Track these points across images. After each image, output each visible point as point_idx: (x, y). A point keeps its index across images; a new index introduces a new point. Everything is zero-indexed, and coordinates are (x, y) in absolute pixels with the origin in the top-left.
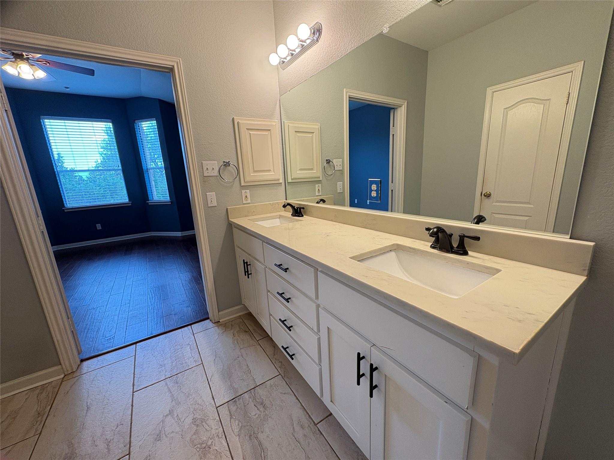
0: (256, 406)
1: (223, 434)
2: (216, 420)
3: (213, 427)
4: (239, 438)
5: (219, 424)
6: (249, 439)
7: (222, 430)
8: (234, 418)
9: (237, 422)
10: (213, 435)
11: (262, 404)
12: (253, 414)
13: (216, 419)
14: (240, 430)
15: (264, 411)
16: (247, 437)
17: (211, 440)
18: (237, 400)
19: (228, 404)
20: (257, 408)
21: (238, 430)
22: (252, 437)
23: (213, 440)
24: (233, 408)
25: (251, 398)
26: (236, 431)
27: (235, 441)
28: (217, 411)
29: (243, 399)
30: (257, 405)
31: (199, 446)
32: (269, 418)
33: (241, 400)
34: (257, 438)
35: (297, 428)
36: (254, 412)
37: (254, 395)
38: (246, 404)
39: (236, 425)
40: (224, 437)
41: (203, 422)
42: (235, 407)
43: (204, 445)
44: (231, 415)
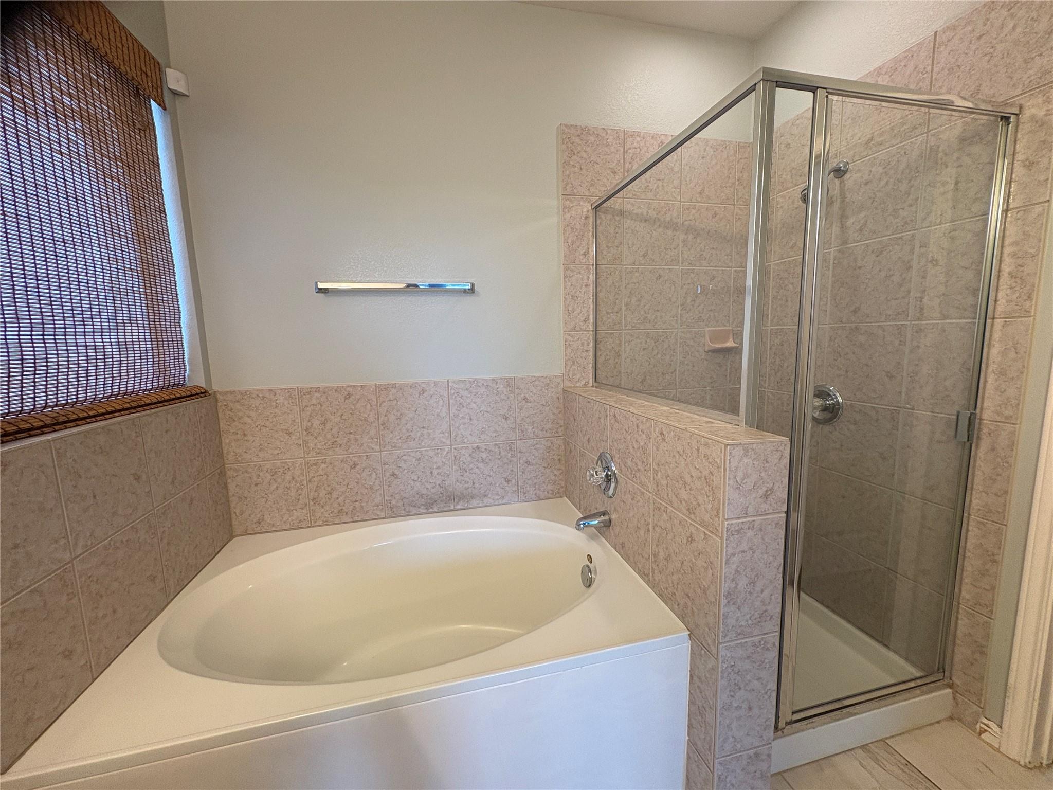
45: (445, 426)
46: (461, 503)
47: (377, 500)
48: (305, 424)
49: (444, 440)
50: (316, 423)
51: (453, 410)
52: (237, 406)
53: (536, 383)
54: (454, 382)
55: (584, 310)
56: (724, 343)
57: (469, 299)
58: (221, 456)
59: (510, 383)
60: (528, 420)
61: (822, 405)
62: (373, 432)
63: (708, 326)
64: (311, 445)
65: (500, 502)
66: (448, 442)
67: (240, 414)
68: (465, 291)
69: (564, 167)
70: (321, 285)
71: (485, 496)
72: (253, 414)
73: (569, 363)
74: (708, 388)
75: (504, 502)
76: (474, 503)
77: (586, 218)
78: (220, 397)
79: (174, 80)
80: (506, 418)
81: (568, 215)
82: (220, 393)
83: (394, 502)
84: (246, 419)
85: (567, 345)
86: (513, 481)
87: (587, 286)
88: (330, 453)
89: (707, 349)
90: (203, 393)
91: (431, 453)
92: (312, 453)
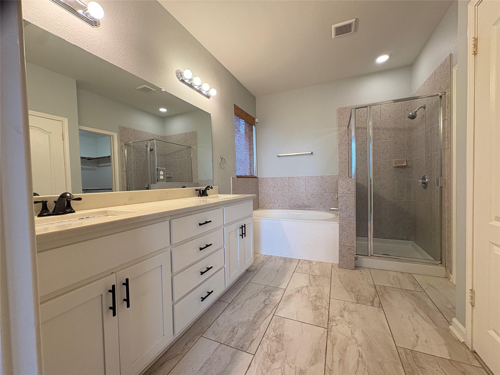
0: (237, 333)
1: (265, 336)
2: (262, 347)
3: (266, 344)
4: (260, 327)
5: (262, 343)
6: (257, 323)
7: (263, 338)
8: (252, 338)
9: (253, 335)
10: (269, 340)
11: (233, 331)
12: (242, 331)
13: (261, 348)
14: (256, 330)
15: (237, 326)
16: (257, 324)
17: (273, 339)
18: (240, 347)
19: (246, 350)
20: (237, 331)
21: (257, 330)
22: (255, 322)
23: (272, 338)
24: (247, 344)
25: (233, 340)
26: (258, 331)
27: (263, 328)
28: (256, 353)
29: (237, 344)
30: (236, 333)
31: (280, 342)
32: (240, 321)
33: (238, 344)
34: (253, 320)
35: (236, 309)
36: (241, 331)
37: (229, 340)
38: (239, 339)
39: (255, 334)
40: (265, 334)
41: (269, 354)
42: (246, 343)
43: (278, 340)
44: (252, 342)
45: (304, 188)
46: (308, 208)
47: (287, 204)
48: (274, 185)
49: (304, 191)
50: (276, 185)
51: (306, 184)
52: (262, 181)
53: (330, 177)
54: (307, 176)
55: (345, 157)
56: (403, 164)
57: (311, 156)
58: (258, 190)
59: (322, 177)
60: (327, 187)
61: (422, 182)
62: (287, 188)
63: (394, 159)
64: (274, 190)
65: (319, 209)
66: (305, 192)
67: (262, 182)
68: (310, 154)
69: (338, 119)
70: (278, 155)
71: (314, 207)
72: (264, 182)
73: (340, 172)
74: (396, 180)
75: (320, 209)
76: (311, 208)
77: (345, 131)
78: (259, 179)
79: (257, 120)
80: (321, 187)
81: (340, 131)
82: (259, 178)
83: (291, 205)
84: (263, 184)
85: (339, 166)
86: (322, 204)
87: (346, 150)
88: (278, 192)
89: (394, 166)
90: (256, 177)
91: (301, 194)
92: (275, 192)
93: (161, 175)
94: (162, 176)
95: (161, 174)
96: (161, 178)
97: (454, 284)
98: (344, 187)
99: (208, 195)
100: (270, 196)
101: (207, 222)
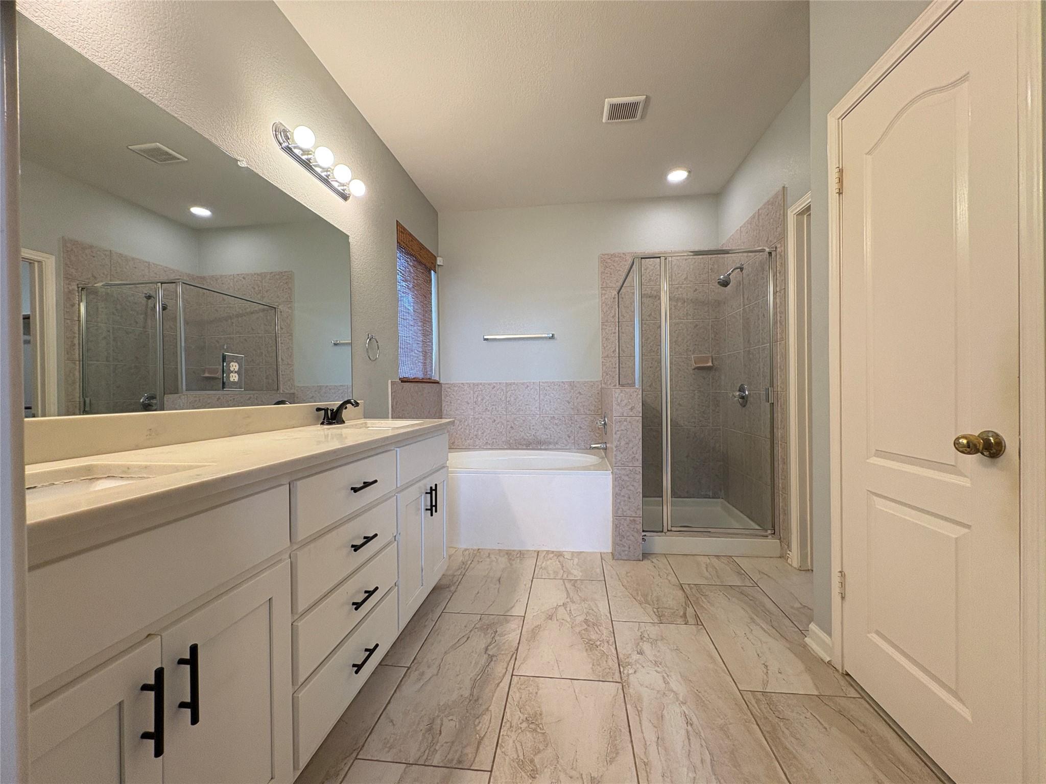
0: (440, 731)
1: (503, 724)
2: (503, 750)
3: (511, 742)
4: (490, 706)
5: (502, 742)
6: (480, 699)
7: (502, 730)
8: (478, 735)
9: (478, 728)
10: (516, 731)
11: (430, 729)
12: (452, 724)
13: (502, 752)
14: (482, 714)
15: (438, 716)
16: (480, 701)
17: (522, 726)
18: (455, 762)
19: (471, 766)
20: (441, 728)
21: (484, 716)
22: (475, 698)
23: (520, 726)
24: (470, 751)
25: (435, 749)
26: (486, 717)
27: (495, 708)
28: (493, 766)
29: (446, 757)
30: (438, 732)
31: (539, 730)
32: (441, 704)
33: (450, 757)
34: (472, 694)
35: (427, 677)
36: (450, 726)
37: (427, 751)
38: (448, 744)
39: (482, 725)
40: (504, 719)
41: (522, 761)
42: (466, 751)
43: (533, 726)
44: (479, 743)
45: (537, 405)
46: (544, 446)
47: (504, 439)
48: (475, 399)
49: (536, 412)
50: (479, 399)
51: (542, 397)
52: (449, 390)
53: (586, 384)
54: (543, 382)
55: (613, 346)
56: (707, 363)
57: (552, 341)
58: (441, 410)
59: (572, 385)
60: (580, 404)
61: (739, 395)
62: (503, 405)
63: (693, 354)
64: (477, 409)
65: (565, 448)
66: (539, 413)
67: (450, 393)
68: (550, 338)
69: (601, 274)
70: (485, 337)
71: (557, 443)
72: (455, 394)
73: (605, 374)
74: (696, 392)
75: (567, 448)
76: (551, 447)
77: (614, 298)
78: (443, 385)
79: (439, 261)
80: (569, 403)
81: (603, 298)
82: (444, 384)
83: (511, 441)
84: (452, 396)
85: (603, 364)
86: (572, 437)
87: (614, 333)
88: (484, 414)
89: (693, 368)
90: (438, 383)
91: (530, 418)
92: (477, 414)
93: (232, 372)
94: (236, 375)
95: (232, 369)
96: (232, 379)
97: (795, 566)
98: (624, 403)
99: (343, 422)
100: (467, 422)
101: (366, 485)
